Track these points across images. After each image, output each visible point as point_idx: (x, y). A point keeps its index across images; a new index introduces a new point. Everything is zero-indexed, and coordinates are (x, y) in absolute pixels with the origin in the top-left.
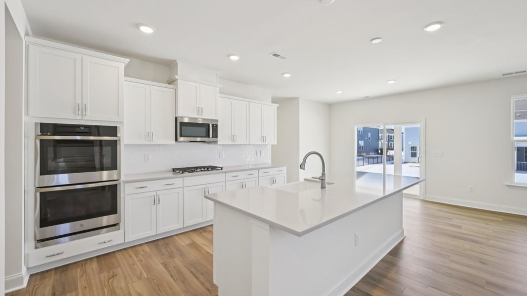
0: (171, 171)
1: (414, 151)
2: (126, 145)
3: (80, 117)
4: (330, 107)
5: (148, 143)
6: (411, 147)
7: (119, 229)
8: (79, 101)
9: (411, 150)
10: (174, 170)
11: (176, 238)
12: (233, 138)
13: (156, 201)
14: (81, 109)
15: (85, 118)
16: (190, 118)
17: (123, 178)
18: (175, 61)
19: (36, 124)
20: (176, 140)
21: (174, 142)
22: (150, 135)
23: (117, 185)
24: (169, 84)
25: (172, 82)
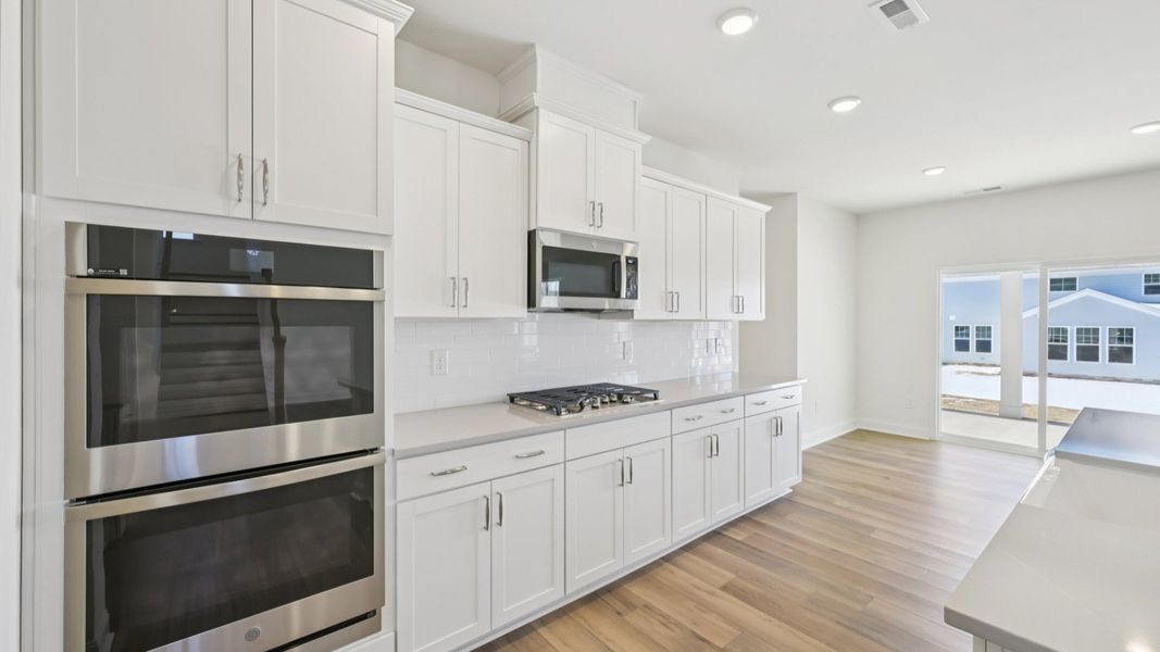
0: (504, 402)
1: (962, 335)
2: (398, 321)
3: (243, 210)
4: (859, 219)
5: (451, 313)
6: (957, 328)
7: (379, 629)
8: (240, 146)
9: (957, 335)
10: (512, 398)
11: (542, 631)
12: (671, 299)
13: (492, 514)
14: (251, 176)
15: (263, 214)
16: (565, 235)
17: (390, 443)
18: (531, 46)
19: (70, 227)
20: (531, 302)
21: (522, 311)
22: (458, 288)
23: (371, 469)
24: (512, 122)
25: (519, 116)
